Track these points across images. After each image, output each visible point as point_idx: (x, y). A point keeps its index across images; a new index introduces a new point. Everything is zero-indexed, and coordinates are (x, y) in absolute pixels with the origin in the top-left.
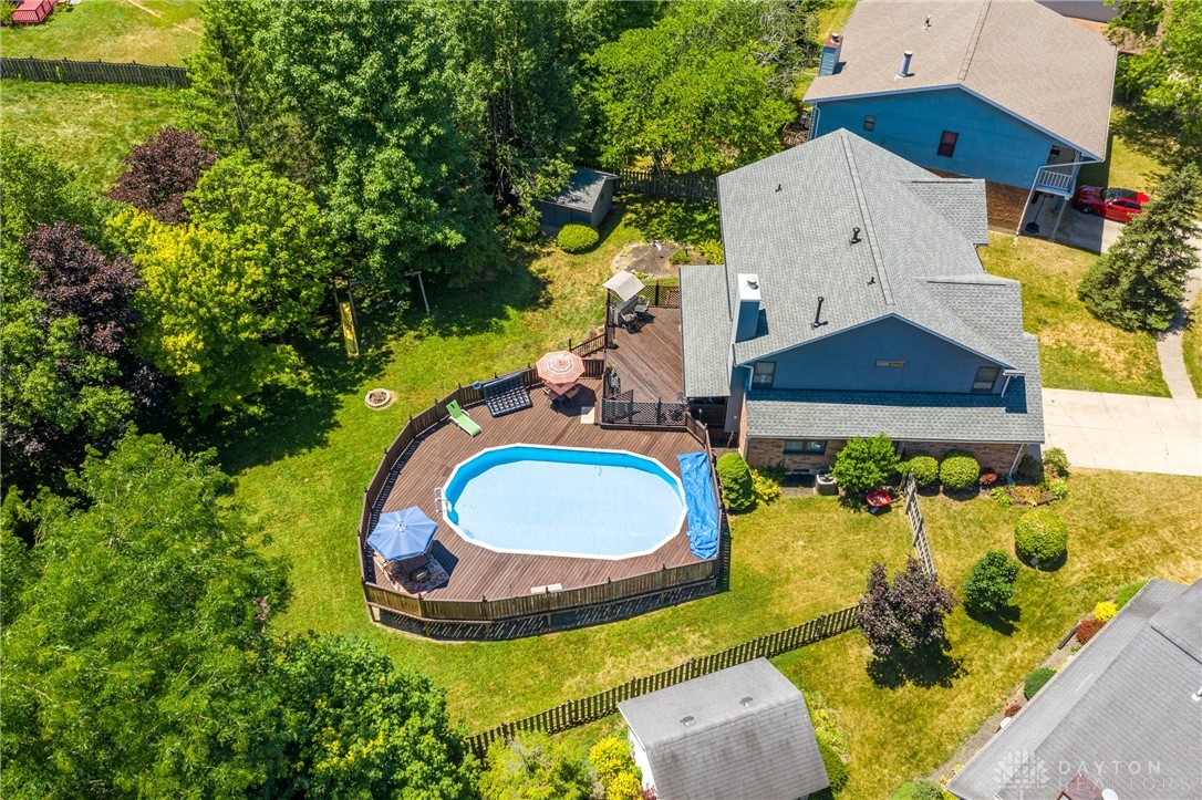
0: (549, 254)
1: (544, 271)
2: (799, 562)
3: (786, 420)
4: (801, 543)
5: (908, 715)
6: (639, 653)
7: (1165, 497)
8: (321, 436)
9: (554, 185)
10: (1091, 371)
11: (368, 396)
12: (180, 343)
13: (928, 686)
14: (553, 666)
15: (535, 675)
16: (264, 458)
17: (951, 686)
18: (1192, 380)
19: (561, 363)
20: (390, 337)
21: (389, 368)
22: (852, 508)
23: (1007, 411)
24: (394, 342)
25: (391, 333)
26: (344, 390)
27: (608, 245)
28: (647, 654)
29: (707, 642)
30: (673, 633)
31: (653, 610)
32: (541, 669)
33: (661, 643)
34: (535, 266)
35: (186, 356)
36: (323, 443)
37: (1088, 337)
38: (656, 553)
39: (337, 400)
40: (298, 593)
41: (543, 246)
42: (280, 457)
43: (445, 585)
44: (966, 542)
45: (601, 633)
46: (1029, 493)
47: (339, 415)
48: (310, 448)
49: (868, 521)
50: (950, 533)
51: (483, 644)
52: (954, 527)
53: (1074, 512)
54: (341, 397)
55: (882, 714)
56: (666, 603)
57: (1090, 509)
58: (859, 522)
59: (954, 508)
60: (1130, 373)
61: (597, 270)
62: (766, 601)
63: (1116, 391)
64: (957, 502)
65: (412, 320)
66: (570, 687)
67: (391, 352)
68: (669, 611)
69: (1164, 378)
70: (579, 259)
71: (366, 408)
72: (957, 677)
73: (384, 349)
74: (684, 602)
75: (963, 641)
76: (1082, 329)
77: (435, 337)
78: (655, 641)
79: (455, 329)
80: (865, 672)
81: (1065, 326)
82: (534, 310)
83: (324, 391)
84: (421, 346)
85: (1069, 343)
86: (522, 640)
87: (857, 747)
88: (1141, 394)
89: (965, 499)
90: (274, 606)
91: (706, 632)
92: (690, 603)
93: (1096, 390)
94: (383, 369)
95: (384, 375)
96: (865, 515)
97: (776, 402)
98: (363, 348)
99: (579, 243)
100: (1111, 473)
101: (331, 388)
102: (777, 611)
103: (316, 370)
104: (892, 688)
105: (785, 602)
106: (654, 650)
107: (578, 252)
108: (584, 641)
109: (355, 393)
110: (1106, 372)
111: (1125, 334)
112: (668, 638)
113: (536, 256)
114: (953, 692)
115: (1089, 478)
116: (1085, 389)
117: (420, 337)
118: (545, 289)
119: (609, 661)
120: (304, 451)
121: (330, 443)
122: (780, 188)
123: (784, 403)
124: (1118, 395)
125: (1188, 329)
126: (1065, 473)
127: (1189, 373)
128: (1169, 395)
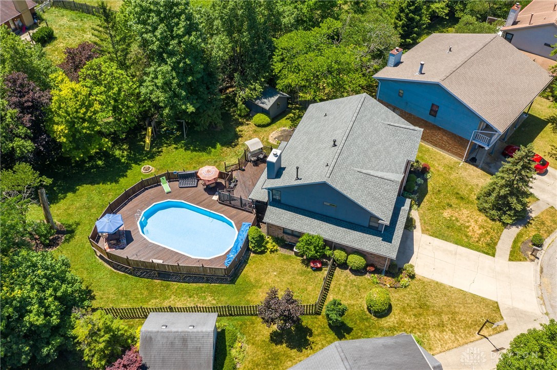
0: (248, 124)
1: (242, 131)
2: (270, 281)
3: (282, 218)
4: (275, 273)
5: (276, 357)
6: (185, 298)
7: (457, 301)
8: (118, 179)
9: (253, 95)
10: (459, 234)
11: (143, 167)
12: (60, 129)
13: (292, 348)
14: (151, 292)
15: (142, 294)
16: (93, 183)
17: (302, 352)
18: (511, 252)
19: (208, 171)
20: (165, 145)
21: (157, 158)
22: (305, 265)
23: (382, 240)
24: (165, 148)
25: (167, 144)
26: (136, 163)
27: (274, 126)
28: (188, 299)
29: (214, 302)
30: (203, 294)
31: (200, 283)
32: (146, 293)
33: (196, 297)
34: (240, 128)
35: (61, 134)
36: (117, 182)
37: (469, 218)
38: (210, 260)
39: (131, 166)
40: (76, 237)
41: (247, 120)
42: (98, 183)
43: (123, 249)
44: (347, 294)
45: (175, 285)
46: (389, 281)
47: (129, 172)
48: (112, 182)
49: (309, 273)
50: (342, 288)
51: (130, 276)
52: (346, 286)
53: (407, 295)
54: (133, 165)
55: (265, 353)
56: (207, 281)
57: (416, 296)
58: (305, 272)
59: (351, 278)
60: (479, 240)
61: (263, 136)
62: (247, 293)
63: (467, 247)
64: (353, 276)
65: (177, 140)
66: (153, 303)
67: (162, 152)
68: (207, 285)
69: (497, 247)
70: (259, 129)
71: (140, 172)
72: (307, 349)
73: (160, 150)
74: (214, 283)
75: (319, 335)
76: (468, 214)
77: (182, 150)
78: (195, 295)
79: (192, 148)
80: (269, 334)
81: (460, 210)
82: (228, 147)
83: (128, 161)
84: (175, 152)
85: (457, 219)
86: (145, 279)
87: (247, 363)
88: (479, 251)
89: (358, 275)
90: (66, 240)
91: (216, 298)
92: (217, 284)
93: (456, 244)
94: (155, 158)
95: (154, 160)
96: (309, 269)
97: (280, 209)
98: (152, 147)
99: (260, 122)
100: (437, 283)
101: (131, 161)
102: (249, 298)
103: (130, 153)
104: (276, 344)
105: (254, 296)
106: (192, 299)
107: (259, 126)
108: (167, 287)
109: (139, 165)
110: (467, 236)
111: (490, 221)
112: (200, 296)
113: (242, 124)
114: (301, 354)
115: (424, 283)
116: (451, 242)
117: (176, 148)
118: (237, 139)
119: (173, 297)
120: (109, 183)
121: (120, 182)
122: (326, 115)
123: (284, 211)
124: (466, 249)
125: (526, 227)
126: (412, 277)
127: (512, 248)
128: (494, 255)
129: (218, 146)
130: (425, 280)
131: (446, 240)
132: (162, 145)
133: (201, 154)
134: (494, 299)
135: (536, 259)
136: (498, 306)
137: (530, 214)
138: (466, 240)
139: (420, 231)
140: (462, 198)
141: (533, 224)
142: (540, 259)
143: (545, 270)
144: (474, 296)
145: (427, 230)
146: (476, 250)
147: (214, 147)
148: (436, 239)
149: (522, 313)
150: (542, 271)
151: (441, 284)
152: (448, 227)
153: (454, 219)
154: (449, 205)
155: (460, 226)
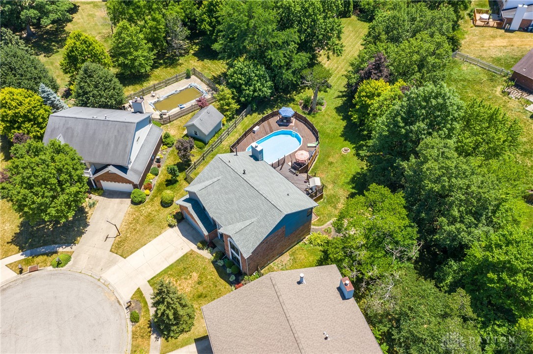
8: (344, 137)
10: (175, 271)
11: (349, 149)
18: (142, 294)
36: (341, 136)
42: (344, 129)
47: (348, 143)
48: (342, 134)
54: (354, 146)
69: (152, 288)
71: (345, 147)
76: (185, 290)
81: (192, 287)
83: (360, 144)
85: (187, 279)
88: (157, 275)
93: (172, 265)
110: (171, 275)
116: (175, 263)
124: (164, 269)
125: (149, 321)
126: (171, 226)
127: (144, 297)
128: (149, 281)
130: (163, 231)
131: (178, 260)
132: (369, 163)
133: (349, 179)
134: (127, 259)
135: (126, 306)
136: (123, 257)
137: (155, 335)
138: (169, 273)
139: (193, 249)
140: (200, 296)
141: (147, 329)
142: (125, 309)
143: (117, 304)
144: (137, 249)
145: (191, 254)
146: (159, 274)
147: (353, 188)
148: (182, 255)
149: (110, 266)
150: (118, 302)
151: (155, 237)
152: (185, 269)
153: (188, 277)
154: (200, 282)
155: (181, 276)
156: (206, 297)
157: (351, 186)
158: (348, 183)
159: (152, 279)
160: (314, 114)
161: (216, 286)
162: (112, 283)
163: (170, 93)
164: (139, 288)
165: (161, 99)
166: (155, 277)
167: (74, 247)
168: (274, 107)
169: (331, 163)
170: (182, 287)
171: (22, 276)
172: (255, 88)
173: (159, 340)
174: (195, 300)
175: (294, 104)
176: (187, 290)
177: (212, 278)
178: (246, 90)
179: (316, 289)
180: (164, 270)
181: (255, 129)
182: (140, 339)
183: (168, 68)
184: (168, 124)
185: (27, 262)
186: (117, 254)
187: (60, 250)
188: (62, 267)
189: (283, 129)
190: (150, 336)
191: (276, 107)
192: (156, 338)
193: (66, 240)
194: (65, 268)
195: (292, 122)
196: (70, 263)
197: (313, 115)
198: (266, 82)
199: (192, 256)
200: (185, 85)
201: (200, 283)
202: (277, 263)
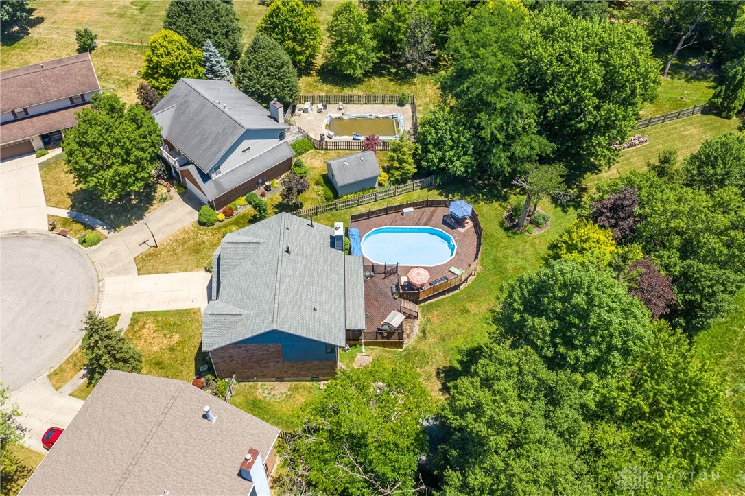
18: (117, 322)
40: (497, 226)
69: (130, 323)
72: (276, 205)
81: (161, 349)
85: (166, 336)
88: (147, 312)
90: (504, 223)
93: (169, 311)
110: (157, 322)
116: (173, 311)
124: (158, 310)
126: (207, 269)
128: (134, 314)
129: (458, 366)
130: (197, 269)
131: (177, 311)
133: (469, 346)
134: (140, 276)
136: (138, 272)
137: (85, 372)
139: (202, 309)
140: (158, 364)
141: (86, 361)
145: (194, 313)
146: (149, 312)
147: (461, 362)
148: (187, 308)
149: (121, 273)
151: (183, 271)
152: (174, 324)
153: (168, 336)
154: (174, 349)
155: (163, 329)
156: (162, 368)
157: (460, 358)
158: (460, 352)
159: (139, 313)
160: (514, 233)
161: (182, 365)
162: (106, 292)
163: (362, 115)
164: (119, 314)
165: (345, 117)
166: (143, 313)
167: (112, 233)
168: (469, 195)
169: (465, 311)
170: (152, 342)
171: (50, 233)
172: (444, 155)
173: (84, 379)
174: (150, 363)
175: (500, 205)
176: (155, 348)
177: (187, 353)
178: (432, 153)
179: (219, 438)
180: (156, 312)
181: (405, 210)
182: (71, 365)
183: (392, 83)
184: (323, 152)
185: (65, 222)
186: (137, 265)
187: (99, 228)
188: (85, 246)
189: (444, 230)
190: (81, 369)
191: (473, 196)
192: (84, 375)
193: (112, 221)
194: (87, 249)
195: (463, 227)
196: (94, 247)
197: (510, 234)
198: (465, 154)
199: (193, 315)
200: (387, 113)
201: (172, 349)
202: (266, 387)
